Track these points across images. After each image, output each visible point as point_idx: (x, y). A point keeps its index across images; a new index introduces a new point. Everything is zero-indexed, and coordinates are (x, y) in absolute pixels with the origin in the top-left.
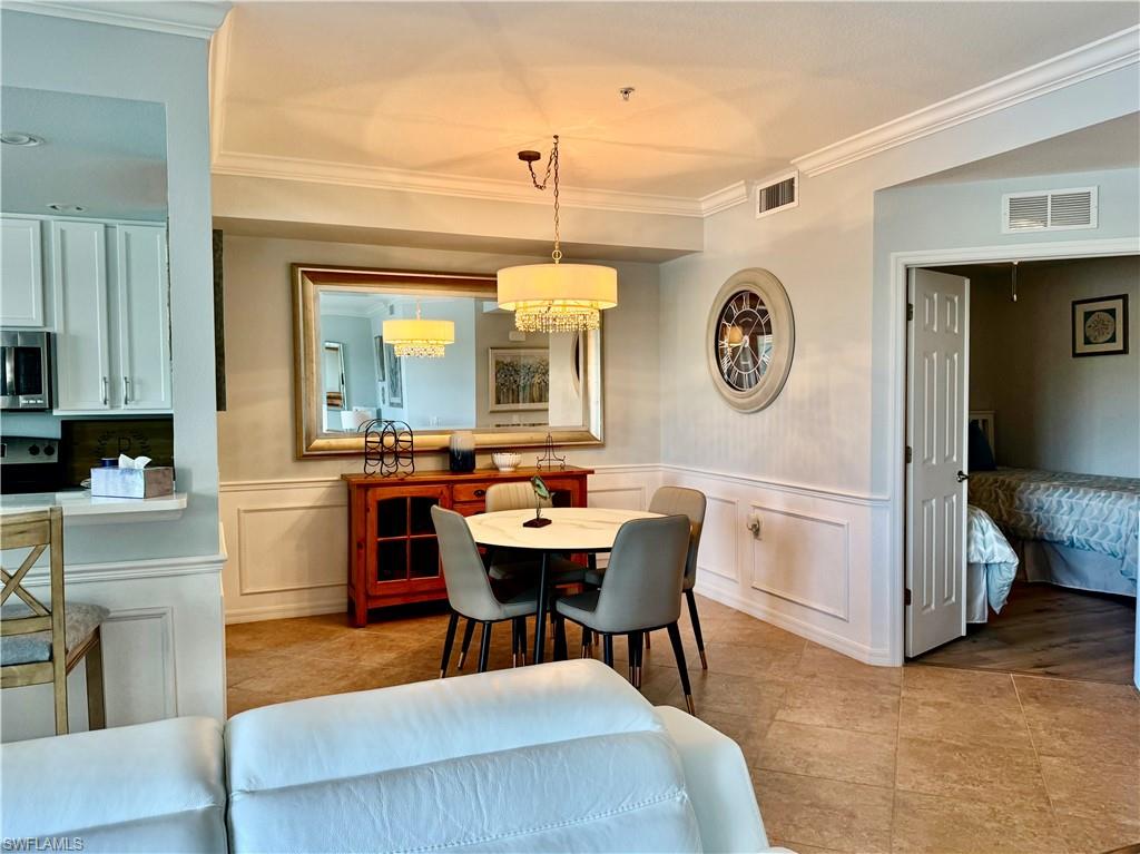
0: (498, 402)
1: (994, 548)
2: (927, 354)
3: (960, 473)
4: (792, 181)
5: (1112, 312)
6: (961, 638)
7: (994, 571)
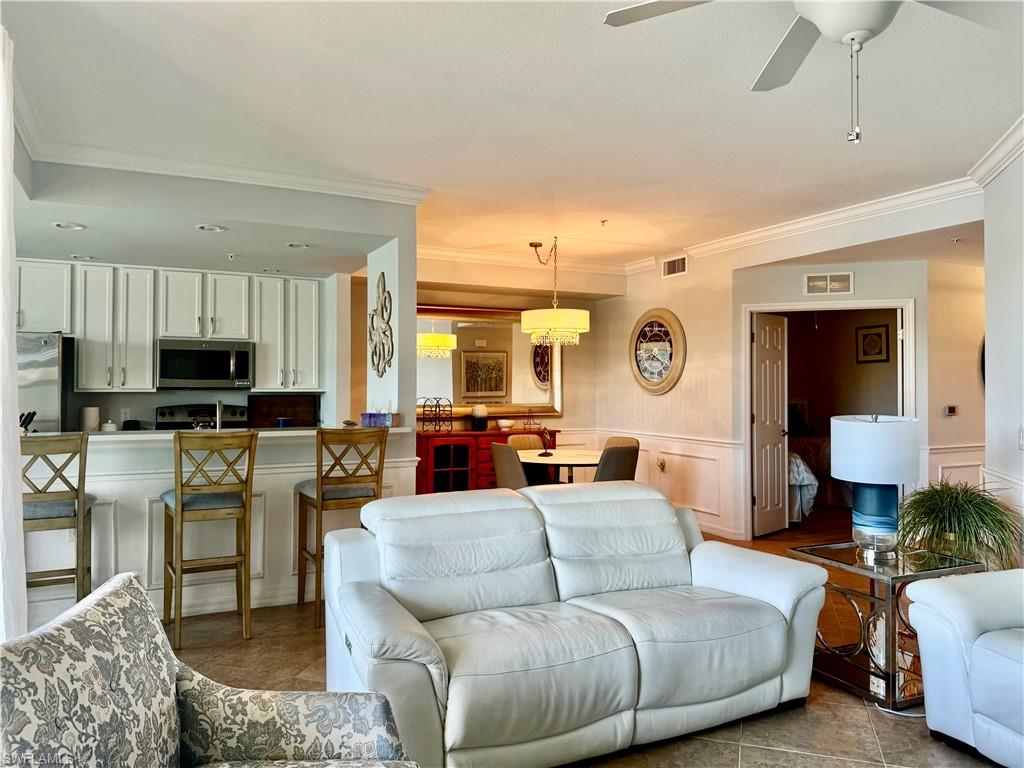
0: (468, 390)
1: (804, 475)
2: (763, 361)
3: (784, 431)
4: (684, 259)
5: (879, 335)
6: (786, 530)
7: (805, 490)
